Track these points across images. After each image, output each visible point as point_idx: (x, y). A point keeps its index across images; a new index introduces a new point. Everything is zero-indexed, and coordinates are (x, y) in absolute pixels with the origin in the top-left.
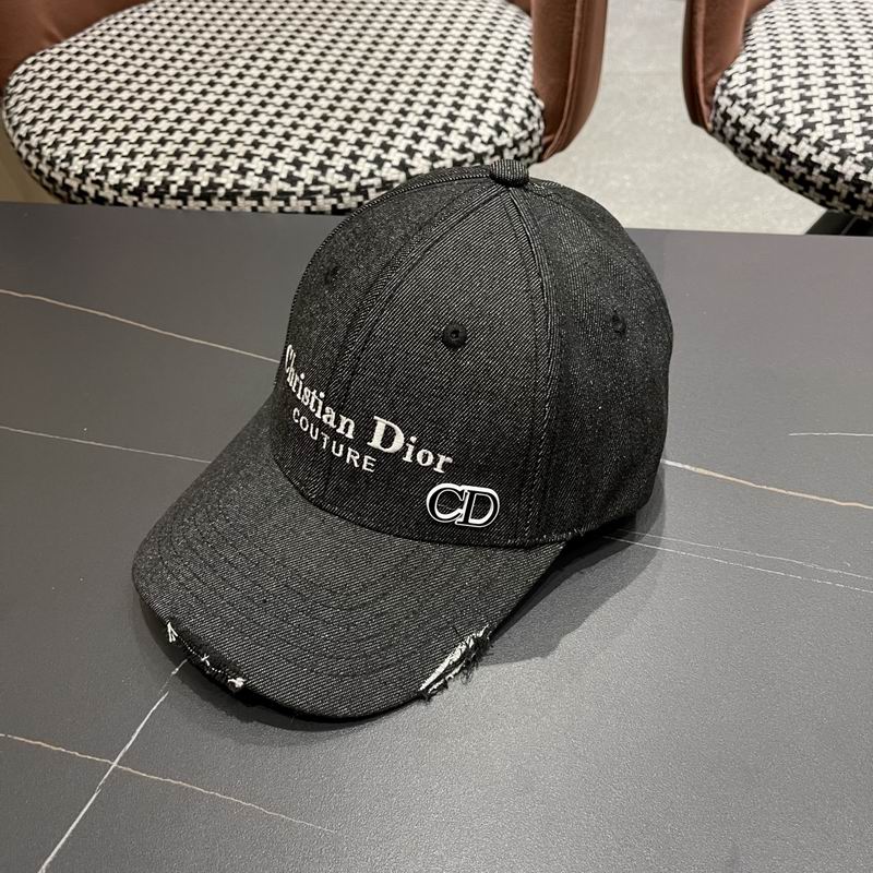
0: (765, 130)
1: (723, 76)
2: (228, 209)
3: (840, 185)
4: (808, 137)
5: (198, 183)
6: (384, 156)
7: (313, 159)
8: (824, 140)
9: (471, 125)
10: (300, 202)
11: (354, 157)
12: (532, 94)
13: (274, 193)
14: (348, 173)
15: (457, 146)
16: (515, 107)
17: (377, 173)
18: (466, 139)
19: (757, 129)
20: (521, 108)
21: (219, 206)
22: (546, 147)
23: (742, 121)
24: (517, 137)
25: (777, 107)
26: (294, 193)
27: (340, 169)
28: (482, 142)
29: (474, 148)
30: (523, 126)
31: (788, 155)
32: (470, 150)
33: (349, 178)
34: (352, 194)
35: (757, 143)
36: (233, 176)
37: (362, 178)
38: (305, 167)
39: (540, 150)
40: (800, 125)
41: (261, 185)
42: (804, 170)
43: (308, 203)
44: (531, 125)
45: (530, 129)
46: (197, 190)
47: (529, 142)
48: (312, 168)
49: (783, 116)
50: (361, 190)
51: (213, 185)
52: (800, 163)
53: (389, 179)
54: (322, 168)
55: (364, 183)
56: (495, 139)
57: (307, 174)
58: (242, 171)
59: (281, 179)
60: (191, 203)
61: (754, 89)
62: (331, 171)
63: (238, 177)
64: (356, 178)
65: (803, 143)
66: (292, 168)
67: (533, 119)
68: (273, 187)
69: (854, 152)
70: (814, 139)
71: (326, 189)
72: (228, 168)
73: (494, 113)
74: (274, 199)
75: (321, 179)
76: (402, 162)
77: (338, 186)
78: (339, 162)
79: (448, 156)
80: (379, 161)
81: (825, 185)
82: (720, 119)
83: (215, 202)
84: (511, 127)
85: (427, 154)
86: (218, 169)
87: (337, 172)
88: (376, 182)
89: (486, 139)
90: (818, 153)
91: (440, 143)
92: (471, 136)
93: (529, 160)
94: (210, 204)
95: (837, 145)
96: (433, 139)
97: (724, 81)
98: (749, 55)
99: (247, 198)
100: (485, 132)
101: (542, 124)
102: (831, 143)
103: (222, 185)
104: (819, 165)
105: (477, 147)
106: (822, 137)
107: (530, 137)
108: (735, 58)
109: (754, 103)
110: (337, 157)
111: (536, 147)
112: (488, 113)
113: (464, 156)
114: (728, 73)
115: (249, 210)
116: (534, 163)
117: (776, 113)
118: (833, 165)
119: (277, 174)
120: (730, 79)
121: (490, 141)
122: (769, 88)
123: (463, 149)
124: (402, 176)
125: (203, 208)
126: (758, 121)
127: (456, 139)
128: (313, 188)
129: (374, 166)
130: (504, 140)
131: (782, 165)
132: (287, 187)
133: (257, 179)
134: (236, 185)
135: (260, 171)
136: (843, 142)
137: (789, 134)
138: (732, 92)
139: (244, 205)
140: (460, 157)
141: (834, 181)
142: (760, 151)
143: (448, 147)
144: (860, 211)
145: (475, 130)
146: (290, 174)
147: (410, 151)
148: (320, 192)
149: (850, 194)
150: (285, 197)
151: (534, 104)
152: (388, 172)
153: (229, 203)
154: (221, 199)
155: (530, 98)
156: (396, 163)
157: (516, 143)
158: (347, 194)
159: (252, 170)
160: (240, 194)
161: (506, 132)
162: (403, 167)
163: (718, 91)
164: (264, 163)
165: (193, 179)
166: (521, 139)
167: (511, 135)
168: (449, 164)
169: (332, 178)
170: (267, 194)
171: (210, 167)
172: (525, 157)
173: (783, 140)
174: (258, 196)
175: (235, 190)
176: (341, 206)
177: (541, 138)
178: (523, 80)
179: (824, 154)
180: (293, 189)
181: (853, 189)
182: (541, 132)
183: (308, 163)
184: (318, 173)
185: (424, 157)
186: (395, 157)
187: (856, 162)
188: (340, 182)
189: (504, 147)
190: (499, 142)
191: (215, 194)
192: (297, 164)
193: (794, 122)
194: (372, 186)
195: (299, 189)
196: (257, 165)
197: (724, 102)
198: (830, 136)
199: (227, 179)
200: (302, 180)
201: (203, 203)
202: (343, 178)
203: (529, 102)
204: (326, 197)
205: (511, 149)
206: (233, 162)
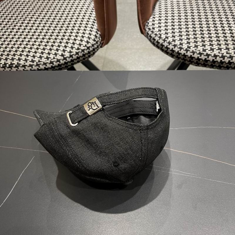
0: (157, 38)
1: (147, 22)
2: (17, 70)
3: (174, 53)
4: (166, 41)
5: (8, 63)
6: (57, 53)
7: (38, 55)
8: (170, 42)
9: (80, 42)
10: (36, 67)
11: (49, 54)
12: (97, 30)
13: (28, 65)
14: (48, 58)
15: (76, 48)
16: (92, 35)
17: (55, 58)
18: (79, 46)
19: (155, 38)
20: (94, 35)
21: (14, 69)
22: (102, 44)
23: (152, 35)
24: (93, 44)
25: (159, 32)
26: (33, 65)
27: (45, 57)
28: (84, 46)
29: (81, 48)
30: (94, 40)
31: (162, 45)
32: (80, 49)
33: (48, 60)
34: (49, 64)
35: (155, 42)
36: (17, 61)
37: (52, 59)
38: (36, 57)
39: (101, 45)
40: (165, 37)
41: (24, 63)
42: (166, 49)
43: (38, 67)
44: (97, 40)
45: (97, 41)
46: (8, 65)
47: (97, 44)
48: (38, 58)
49: (161, 35)
50: (51, 63)
51: (12, 64)
52: (165, 48)
53: (59, 59)
54: (41, 57)
55: (52, 61)
56: (87, 45)
57: (37, 59)
58: (19, 59)
59: (30, 61)
60: (7, 69)
61: (154, 27)
62: (43, 58)
63: (18, 61)
64: (50, 59)
65: (165, 42)
66: (33, 58)
67: (97, 38)
68: (28, 64)
69: (177, 45)
70: (168, 41)
71: (42, 63)
72: (15, 59)
73: (86, 38)
74: (28, 67)
75: (41, 60)
76: (62, 54)
77: (45, 62)
78: (45, 55)
79: (74, 51)
80: (56, 54)
81: (171, 53)
82: (147, 34)
83: (13, 68)
84: (91, 41)
85: (69, 51)
86: (13, 59)
87: (45, 58)
88: (55, 60)
89: (84, 45)
90: (169, 45)
91: (72, 48)
92: (80, 45)
93: (97, 49)
94: (12, 69)
95: (173, 43)
96: (70, 47)
97: (147, 24)
98: (153, 16)
99: (21, 67)
100: (84, 43)
101: (100, 39)
102: (172, 43)
103: (14, 64)
104: (169, 48)
105: (82, 48)
106: (170, 41)
107: (97, 43)
108: (150, 17)
109: (154, 31)
110: (44, 54)
111: (99, 45)
112: (85, 38)
113: (79, 51)
114: (148, 21)
115: (22, 70)
116: (99, 49)
117: (159, 34)
118: (172, 48)
119: (28, 60)
120: (148, 23)
121: (86, 46)
122: (157, 27)
123: (78, 49)
124: (62, 58)
125: (10, 70)
126: (155, 36)
127: (76, 46)
128: (39, 63)
129: (55, 56)
130: (89, 45)
131: (161, 48)
132: (31, 63)
133: (23, 62)
134: (18, 64)
135: (24, 59)
136: (175, 42)
137: (162, 40)
138: (149, 27)
139: (21, 69)
140: (77, 51)
141: (173, 52)
142: (156, 44)
143: (74, 49)
144: (180, 60)
145: (81, 43)
146: (32, 60)
147: (64, 51)
148: (40, 64)
149: (177, 56)
150: (31, 66)
151: (97, 33)
152: (58, 57)
153: (17, 68)
154: (14, 67)
155: (96, 32)
156: (60, 54)
157: (93, 45)
158: (48, 64)
159: (22, 59)
160: (19, 66)
161: (90, 43)
162: (62, 55)
163: (146, 27)
164: (25, 57)
165: (6, 62)
166: (94, 44)
167: (91, 43)
168: (75, 53)
169: (44, 60)
170: (26, 65)
171: (11, 59)
172: (96, 48)
173: (161, 41)
174: (24, 66)
175: (18, 65)
176: (47, 67)
177: (100, 42)
178: (94, 27)
179: (170, 45)
180: (33, 64)
181: (178, 55)
182: (100, 41)
183: (37, 56)
184: (39, 59)
185: (68, 52)
186: (60, 53)
187: (178, 48)
188: (46, 61)
189: (90, 47)
190: (88, 46)
191: (13, 66)
192: (34, 56)
193: (163, 36)
194: (54, 61)
195: (35, 63)
196: (23, 58)
197: (147, 30)
198: (171, 40)
199: (15, 62)
200: (35, 61)
201: (10, 69)
202: (46, 60)
203: (96, 33)
204: (42, 65)
205: (91, 47)
206: (17, 57)
